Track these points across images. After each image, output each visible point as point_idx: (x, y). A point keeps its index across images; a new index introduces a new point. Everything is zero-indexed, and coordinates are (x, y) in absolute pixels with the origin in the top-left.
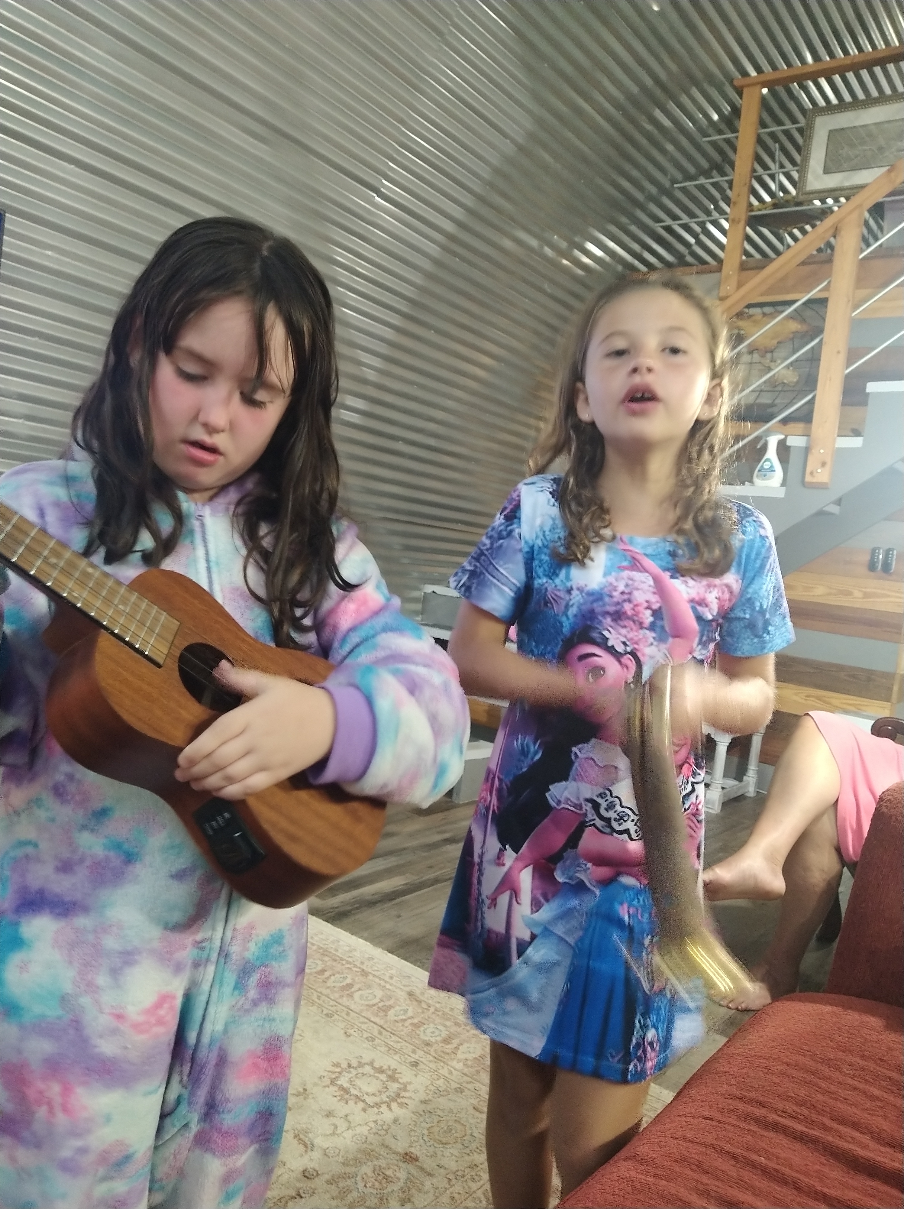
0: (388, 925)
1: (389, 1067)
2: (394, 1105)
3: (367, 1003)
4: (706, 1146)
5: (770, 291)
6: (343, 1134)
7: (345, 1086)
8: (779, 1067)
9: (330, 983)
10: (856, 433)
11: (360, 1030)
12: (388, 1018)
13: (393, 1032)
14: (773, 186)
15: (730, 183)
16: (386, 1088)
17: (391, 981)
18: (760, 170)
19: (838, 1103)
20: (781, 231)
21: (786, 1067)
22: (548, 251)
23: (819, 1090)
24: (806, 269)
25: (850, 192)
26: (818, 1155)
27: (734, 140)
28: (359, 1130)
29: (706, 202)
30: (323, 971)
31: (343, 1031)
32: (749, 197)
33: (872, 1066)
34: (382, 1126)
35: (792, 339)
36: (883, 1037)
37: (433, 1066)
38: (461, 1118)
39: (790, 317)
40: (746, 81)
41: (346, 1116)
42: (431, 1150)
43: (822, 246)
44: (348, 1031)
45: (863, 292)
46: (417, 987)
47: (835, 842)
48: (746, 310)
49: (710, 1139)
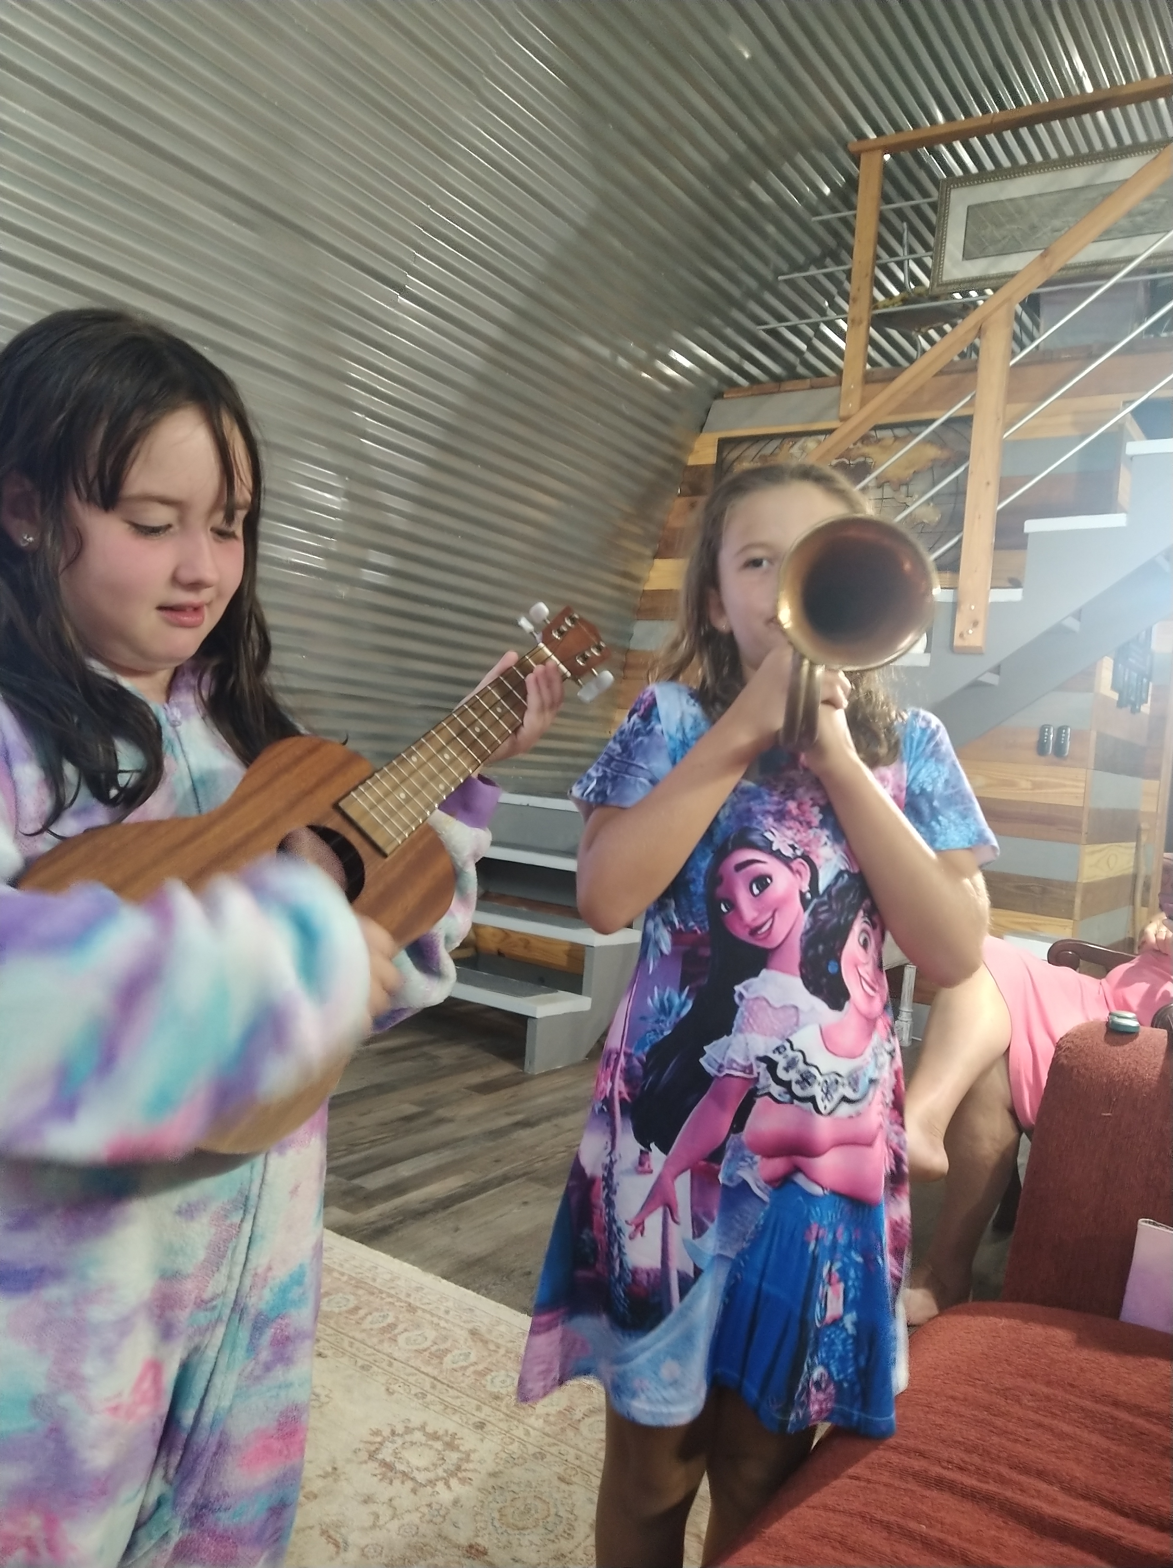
0: (444, 1241)
1: (447, 1432)
2: (454, 1482)
3: (415, 1347)
4: (851, 1514)
5: (903, 408)
6: (387, 1525)
7: (388, 1460)
8: (943, 1404)
9: (366, 1325)
10: (1015, 583)
11: (406, 1383)
12: (444, 1366)
13: (451, 1384)
14: (901, 276)
15: (848, 273)
16: (443, 1459)
17: (447, 1317)
18: (885, 257)
19: (1019, 1445)
20: (913, 333)
21: (952, 1403)
22: (622, 362)
23: (994, 1430)
24: (946, 379)
25: (998, 282)
26: (994, 1516)
27: (851, 220)
28: (407, 1518)
29: (819, 298)
30: (357, 1309)
31: (383, 1388)
32: (871, 291)
33: (1060, 1394)
34: (438, 1511)
35: (932, 468)
36: (1073, 1355)
37: (504, 1426)
38: (542, 1493)
39: (927, 441)
40: (863, 145)
41: (390, 1500)
42: (504, 1539)
43: (965, 350)
44: (392, 1386)
45: (1019, 407)
46: (481, 1322)
47: (1008, 1102)
48: (873, 433)
49: (856, 1506)
